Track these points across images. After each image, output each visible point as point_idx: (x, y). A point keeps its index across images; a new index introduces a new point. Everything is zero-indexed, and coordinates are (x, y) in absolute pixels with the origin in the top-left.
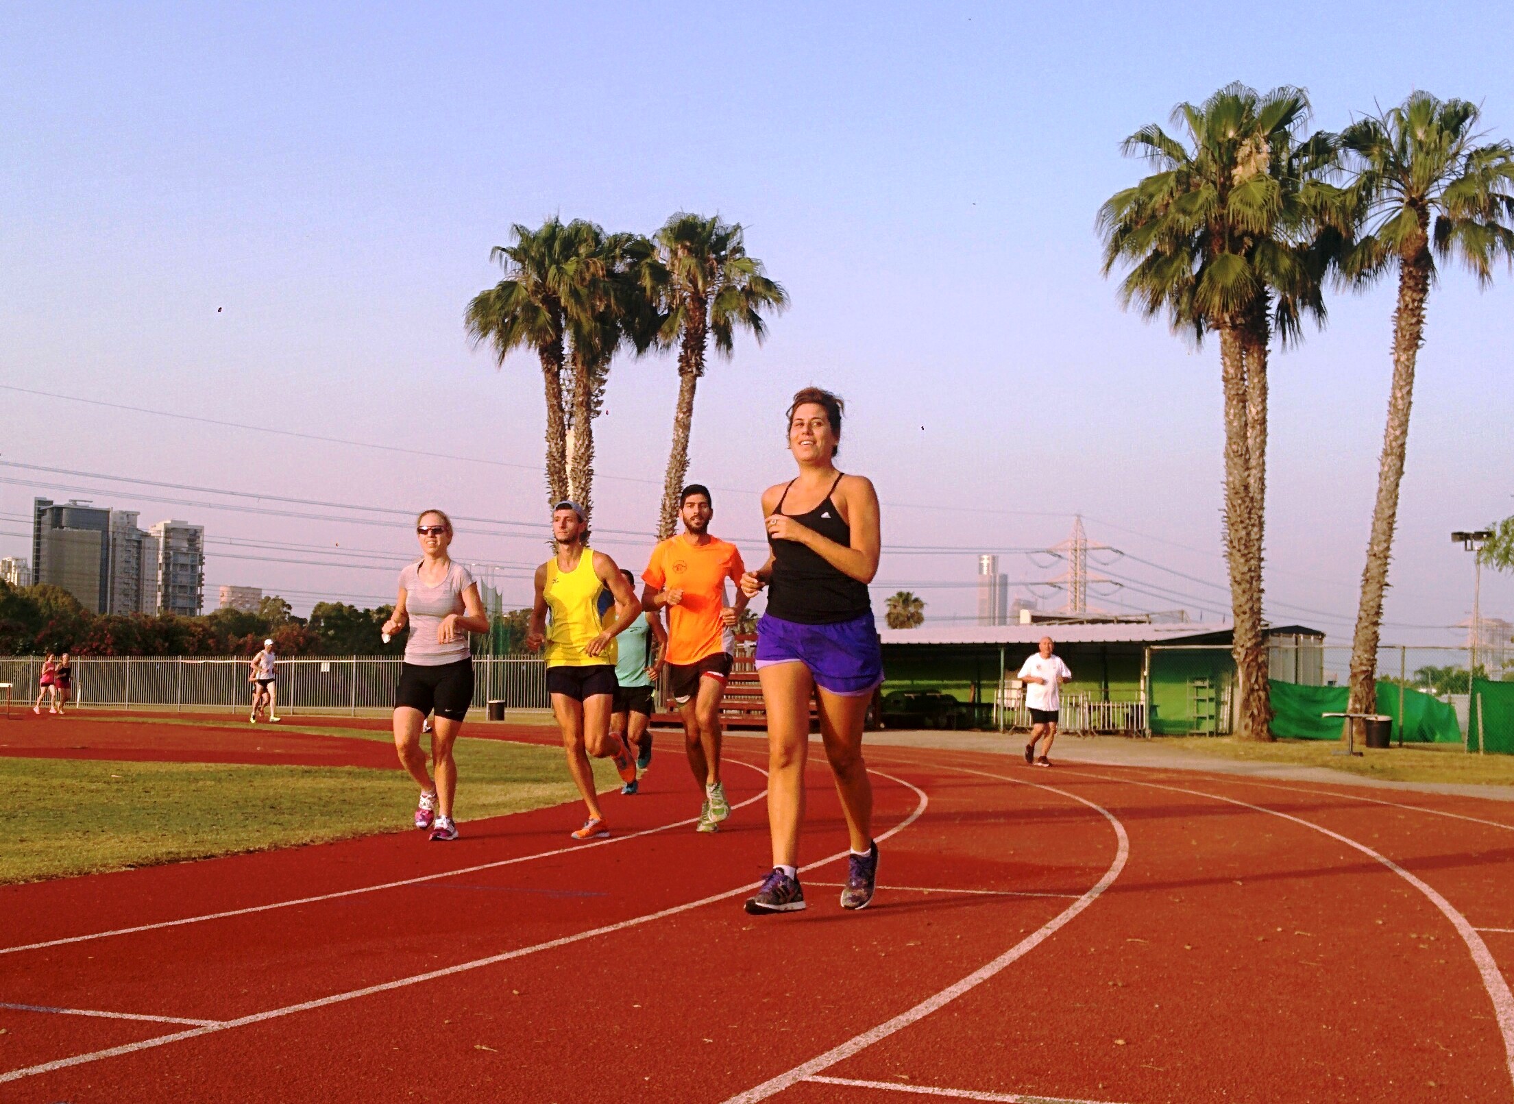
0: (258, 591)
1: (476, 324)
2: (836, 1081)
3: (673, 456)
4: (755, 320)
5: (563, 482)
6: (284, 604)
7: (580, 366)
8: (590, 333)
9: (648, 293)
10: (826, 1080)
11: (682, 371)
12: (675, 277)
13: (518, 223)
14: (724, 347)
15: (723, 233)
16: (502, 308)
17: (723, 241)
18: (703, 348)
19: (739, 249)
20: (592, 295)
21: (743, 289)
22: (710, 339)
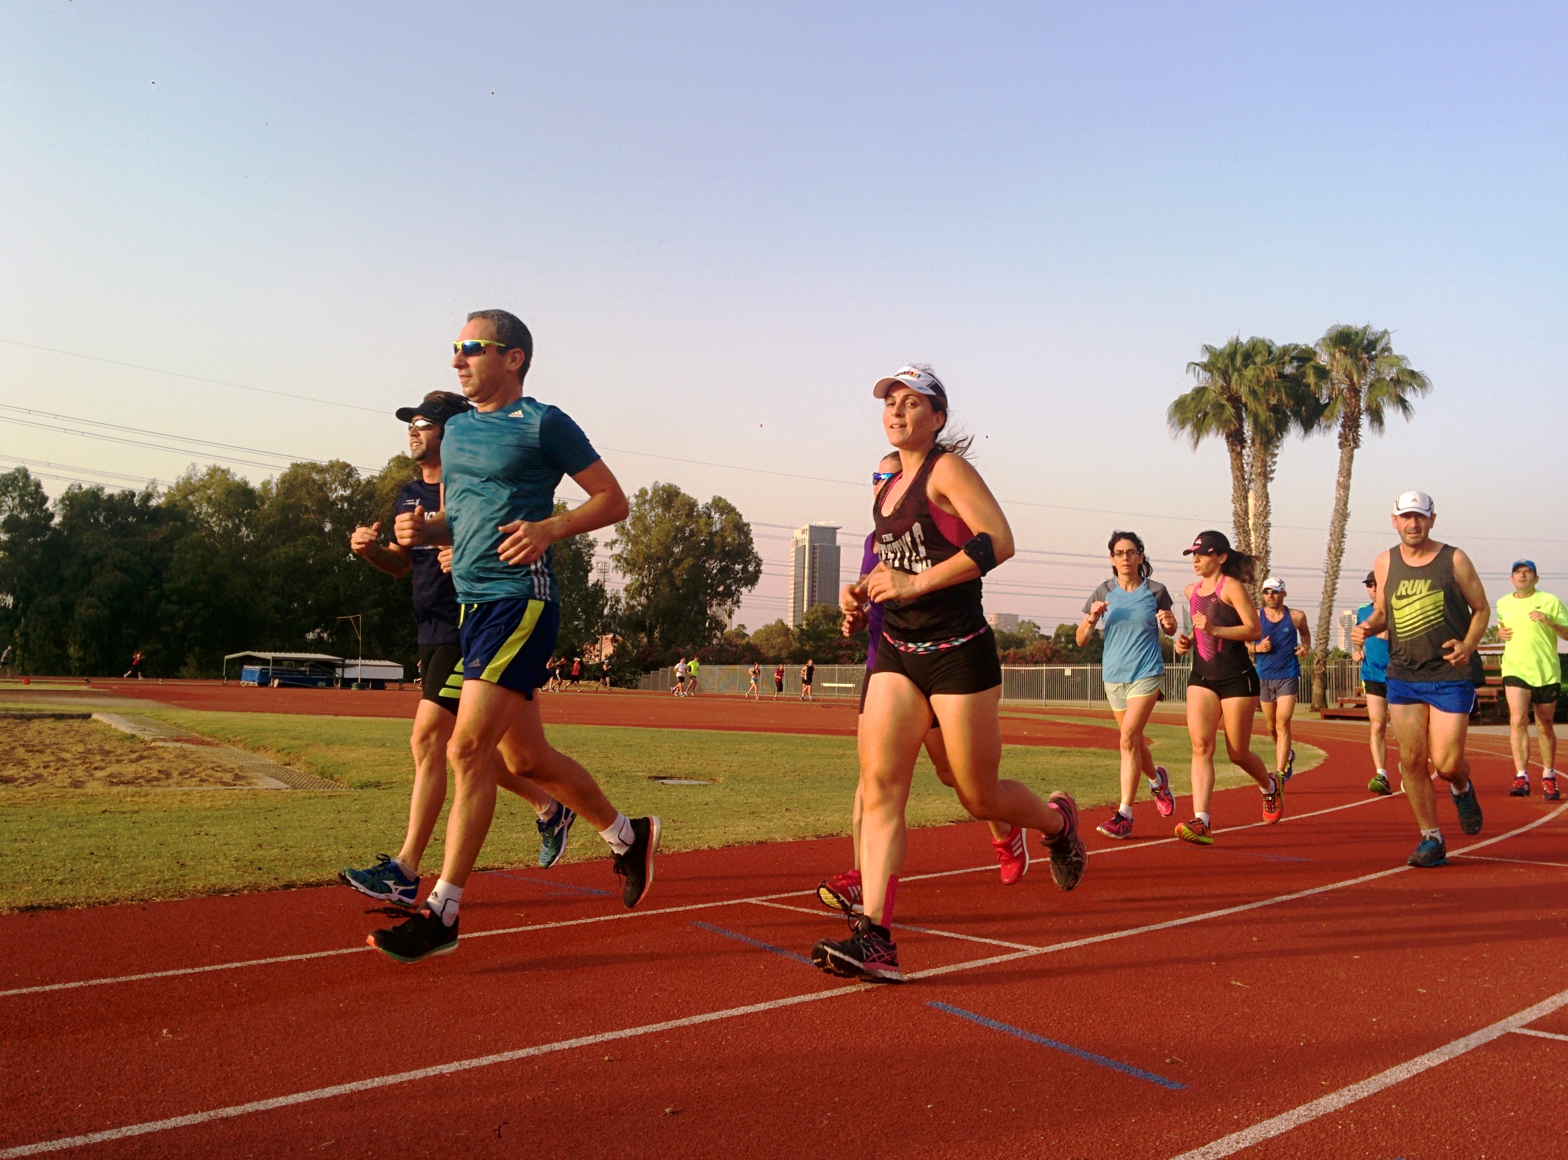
0: (1016, 617)
1: (1176, 420)
2: (1541, 1034)
3: (1336, 510)
4: (1402, 403)
5: (1247, 533)
6: (1035, 626)
7: (1258, 446)
8: (1266, 422)
9: (1313, 387)
10: (1532, 1033)
11: (1341, 445)
12: (1334, 374)
13: (1207, 343)
14: (1376, 424)
15: (1373, 338)
16: (1196, 407)
17: (1372, 345)
18: (1358, 426)
19: (1387, 349)
20: (1267, 392)
21: (1391, 379)
22: (1365, 420)
